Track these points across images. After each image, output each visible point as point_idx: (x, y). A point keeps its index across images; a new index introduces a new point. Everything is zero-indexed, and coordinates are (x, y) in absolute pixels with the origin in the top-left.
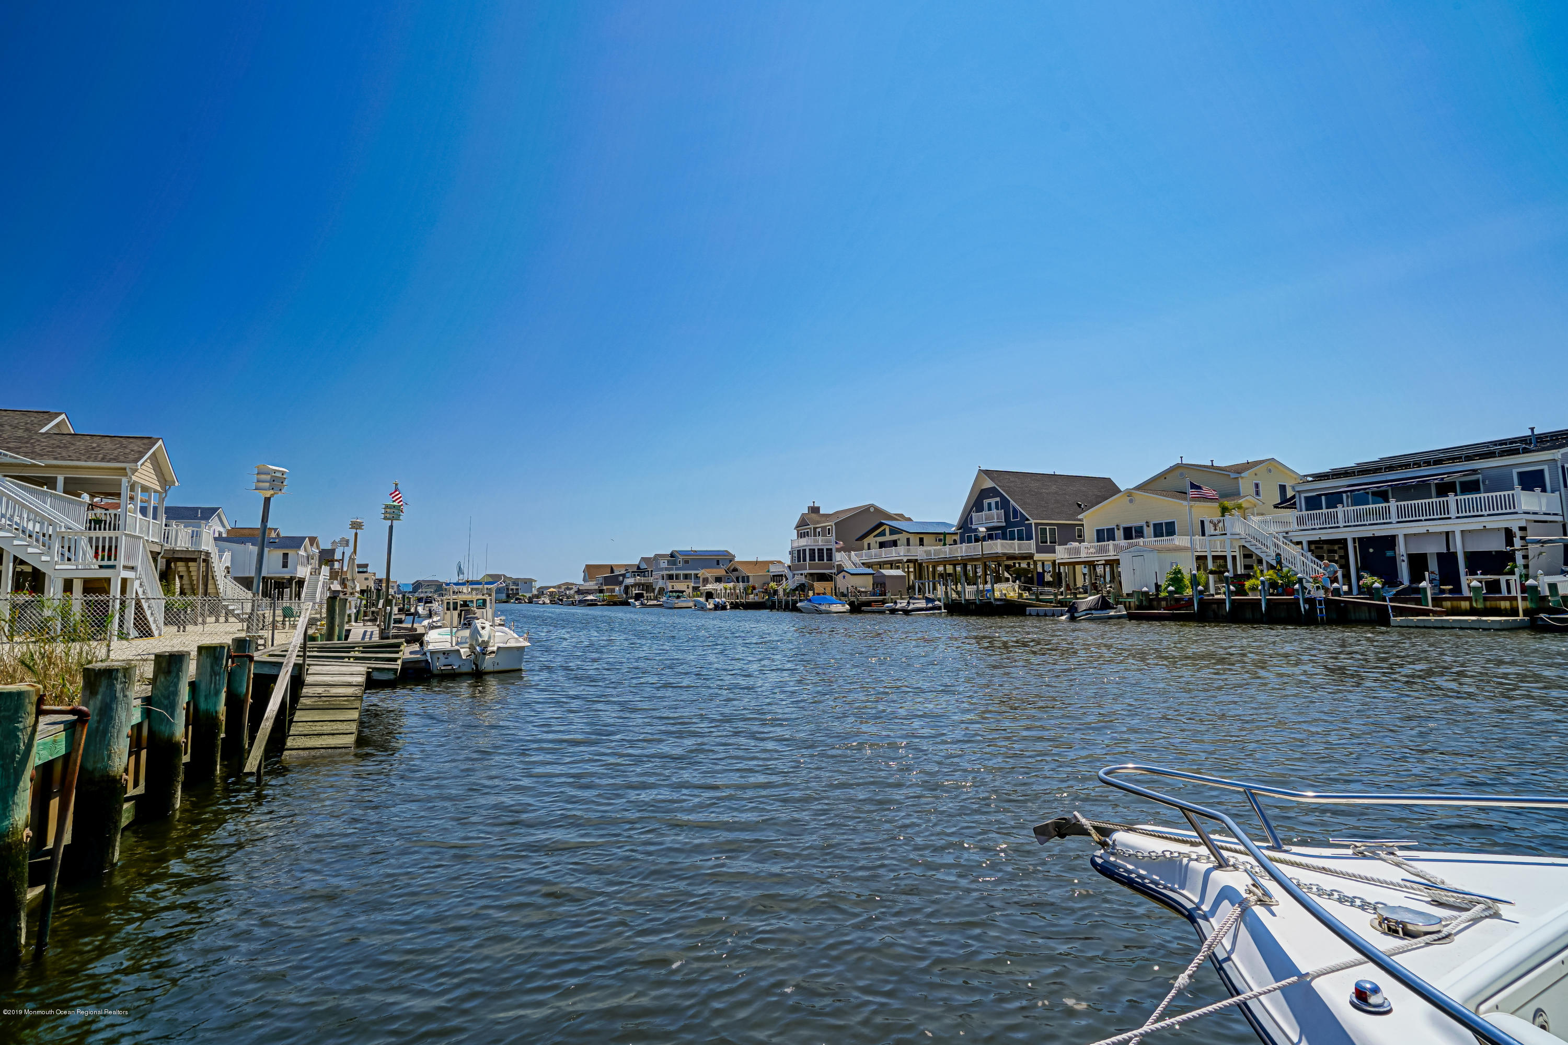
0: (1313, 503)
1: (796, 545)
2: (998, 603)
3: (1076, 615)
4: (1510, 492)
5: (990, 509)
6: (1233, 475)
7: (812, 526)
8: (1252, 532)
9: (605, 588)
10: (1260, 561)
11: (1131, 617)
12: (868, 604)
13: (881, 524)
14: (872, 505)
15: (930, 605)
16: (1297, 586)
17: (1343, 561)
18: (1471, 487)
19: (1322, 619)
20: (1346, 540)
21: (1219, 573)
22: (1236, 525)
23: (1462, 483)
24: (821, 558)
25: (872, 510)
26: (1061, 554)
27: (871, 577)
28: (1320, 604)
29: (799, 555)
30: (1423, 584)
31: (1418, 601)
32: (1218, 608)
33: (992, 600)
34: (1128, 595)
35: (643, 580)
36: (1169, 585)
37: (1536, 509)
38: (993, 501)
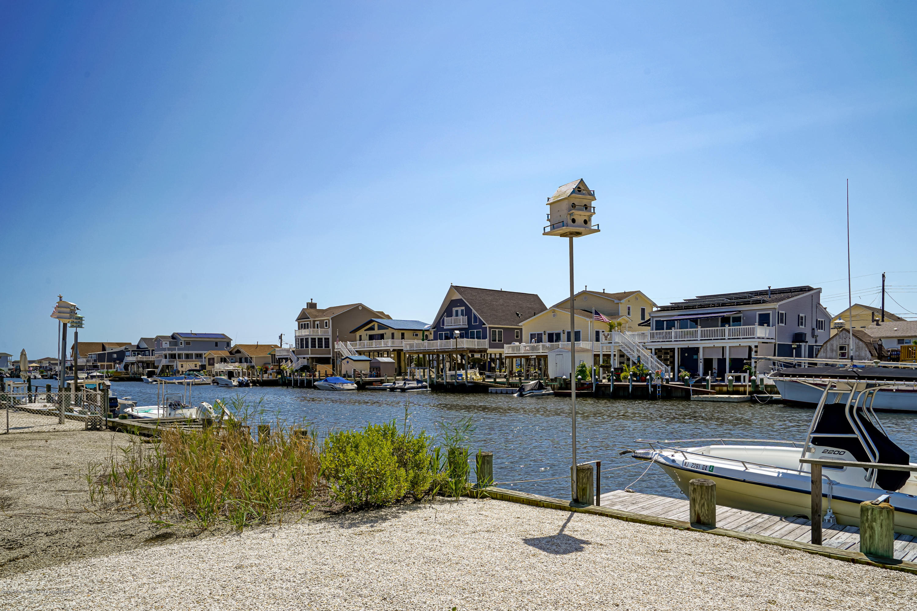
0: (659, 325)
1: (297, 334)
2: (470, 384)
3: (524, 393)
4: (753, 326)
5: (457, 315)
6: (616, 301)
7: (312, 319)
8: (625, 341)
9: (99, 364)
10: (628, 359)
11: (556, 395)
12: (370, 383)
13: (372, 321)
14: (361, 305)
15: (420, 385)
16: (648, 377)
17: (672, 359)
18: (737, 320)
19: (659, 396)
20: (674, 349)
21: (606, 367)
22: (617, 338)
23: (733, 318)
24: (320, 346)
25: (360, 308)
26: (507, 350)
27: (369, 362)
28: (659, 388)
29: (302, 342)
30: (708, 377)
31: (704, 387)
32: (605, 389)
33: (466, 383)
34: (552, 379)
35: (145, 359)
36: (578, 375)
37: (763, 336)
38: (460, 309)
